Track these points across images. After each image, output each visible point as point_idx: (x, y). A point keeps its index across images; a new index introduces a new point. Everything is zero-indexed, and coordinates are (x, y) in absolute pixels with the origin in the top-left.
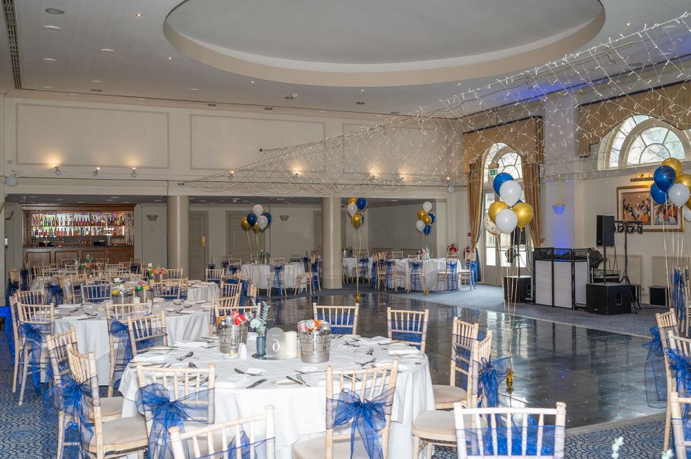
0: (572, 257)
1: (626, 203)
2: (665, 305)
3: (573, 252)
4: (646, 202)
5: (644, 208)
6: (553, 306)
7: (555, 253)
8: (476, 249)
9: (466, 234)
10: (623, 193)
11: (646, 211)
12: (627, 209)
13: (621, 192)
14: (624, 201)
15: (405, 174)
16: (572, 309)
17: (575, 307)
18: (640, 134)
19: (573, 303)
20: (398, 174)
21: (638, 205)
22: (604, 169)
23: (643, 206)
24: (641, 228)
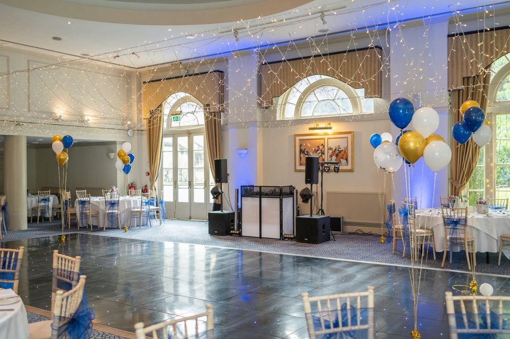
0: (280, 193)
1: (303, 148)
2: (340, 231)
3: (281, 188)
4: (320, 147)
5: (319, 152)
6: (260, 237)
7: (263, 191)
8: (155, 187)
9: (144, 174)
10: (300, 140)
11: (320, 154)
12: (304, 152)
13: (298, 138)
14: (301, 146)
15: (90, 116)
16: (280, 239)
17: (283, 237)
18: (313, 91)
19: (281, 234)
20: (82, 116)
21: (314, 149)
22: (281, 119)
23: (318, 150)
24: (338, 168)
